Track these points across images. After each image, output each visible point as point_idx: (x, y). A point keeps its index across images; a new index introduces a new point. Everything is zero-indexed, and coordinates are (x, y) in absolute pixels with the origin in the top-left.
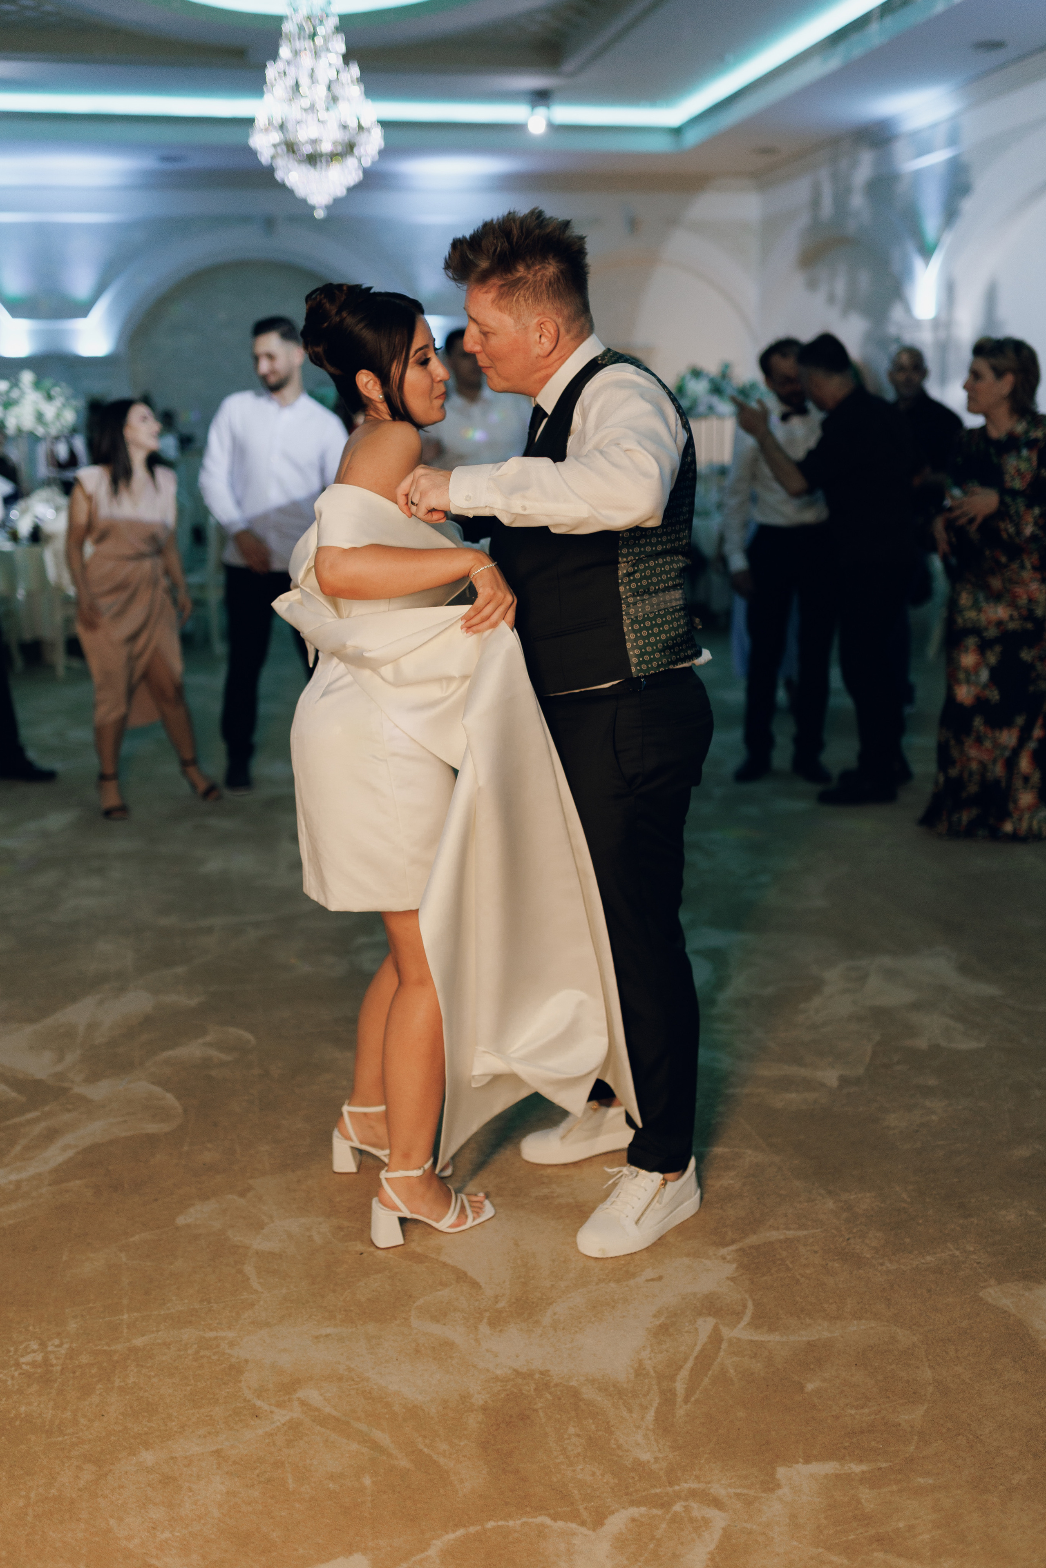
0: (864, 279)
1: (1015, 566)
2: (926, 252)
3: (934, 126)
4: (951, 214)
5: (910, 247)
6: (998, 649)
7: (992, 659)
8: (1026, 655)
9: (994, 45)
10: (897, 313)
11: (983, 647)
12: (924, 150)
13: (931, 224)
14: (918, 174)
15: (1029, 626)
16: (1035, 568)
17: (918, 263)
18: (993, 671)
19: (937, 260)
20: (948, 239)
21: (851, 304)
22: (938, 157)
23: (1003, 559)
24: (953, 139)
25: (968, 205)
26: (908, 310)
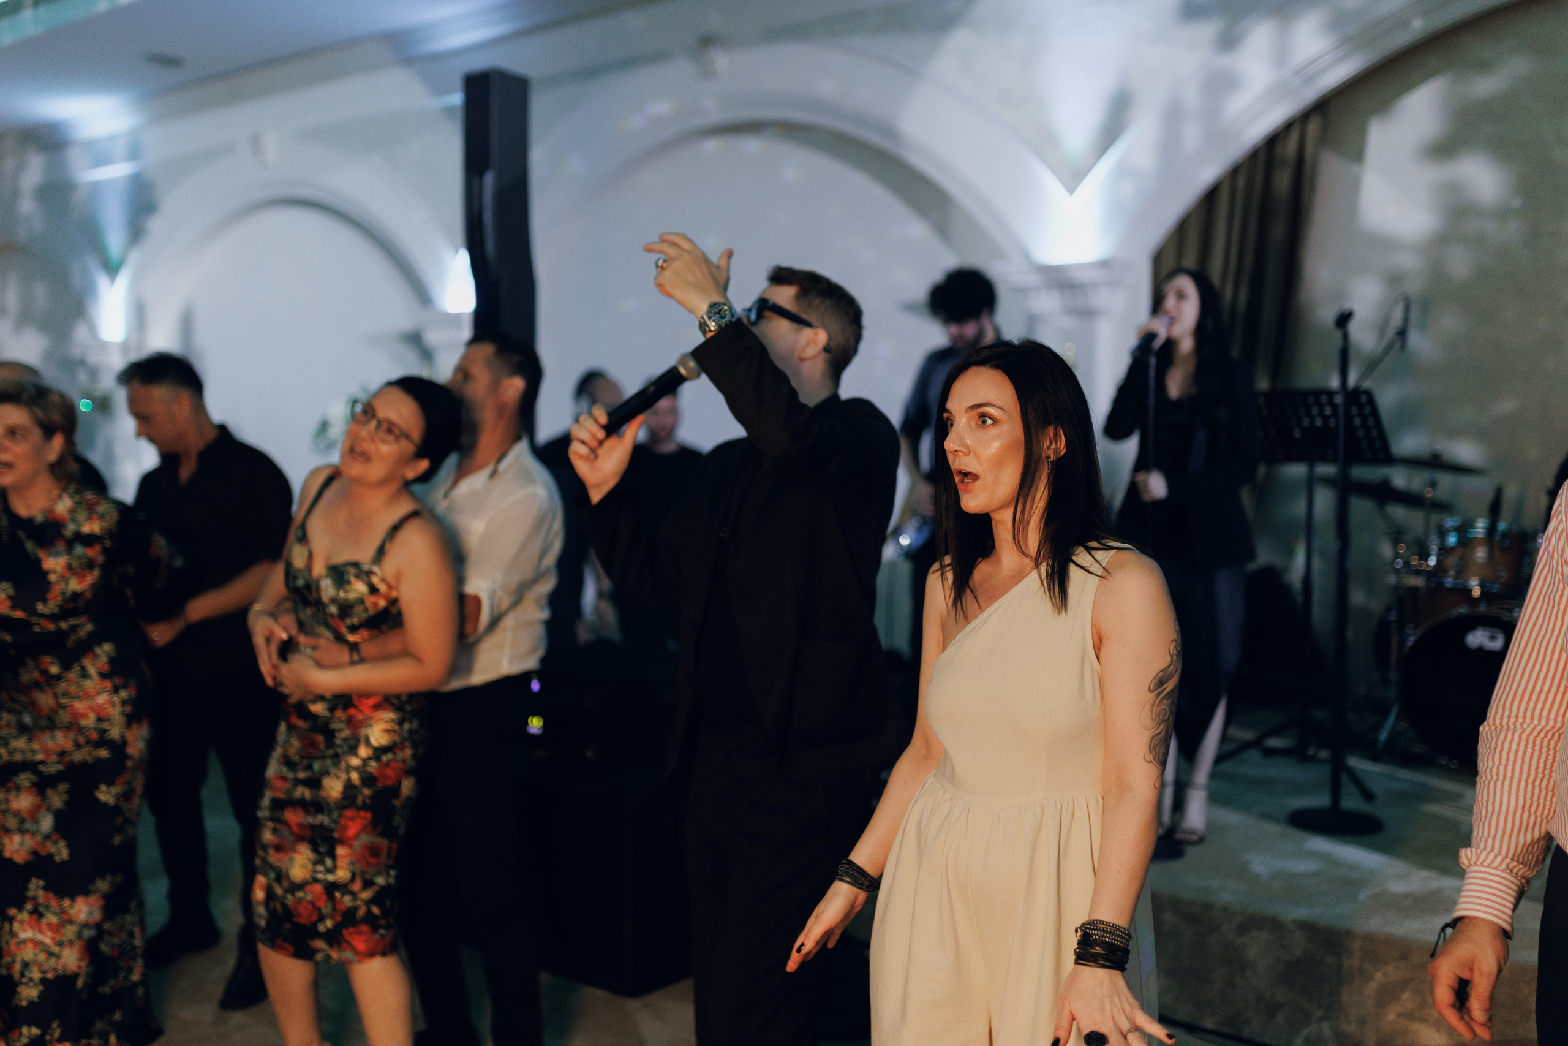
0: (41, 292)
1: (73, 674)
2: (112, 269)
3: (112, 138)
4: (136, 233)
5: (92, 262)
6: (63, 787)
7: (57, 799)
8: (106, 795)
9: (170, 62)
10: (80, 333)
11: (43, 784)
12: (102, 161)
13: (115, 239)
14: (96, 186)
15: (103, 753)
16: (103, 676)
17: (102, 281)
18: (59, 817)
19: (123, 279)
20: (134, 258)
21: (25, 318)
22: (118, 171)
23: (54, 670)
24: (134, 153)
25: (155, 225)
26: (93, 330)
